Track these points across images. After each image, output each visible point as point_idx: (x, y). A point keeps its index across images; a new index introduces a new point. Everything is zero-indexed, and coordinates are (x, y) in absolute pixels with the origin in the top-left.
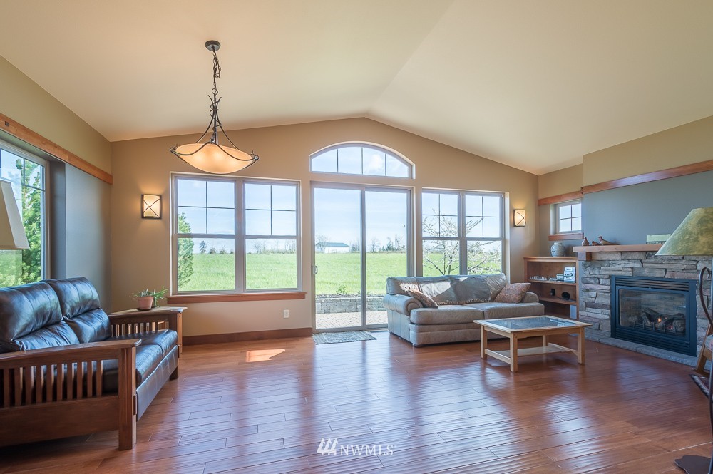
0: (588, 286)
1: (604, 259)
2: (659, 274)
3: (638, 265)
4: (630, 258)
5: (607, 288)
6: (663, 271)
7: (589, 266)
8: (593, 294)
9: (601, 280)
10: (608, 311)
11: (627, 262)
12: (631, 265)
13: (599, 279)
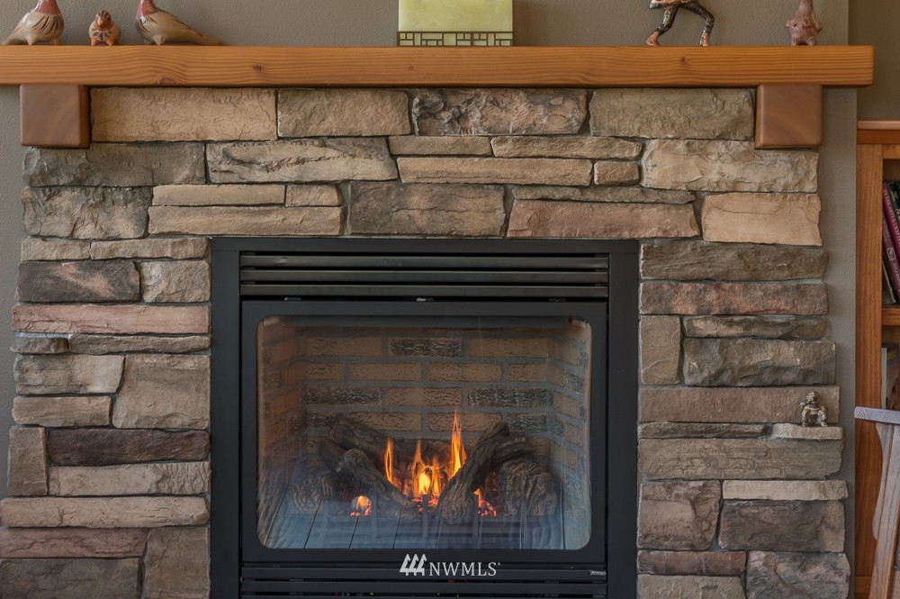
0: (67, 320)
1: (171, 132)
2: (476, 218)
3: (371, 168)
4: (331, 124)
5: (188, 321)
6: (496, 199)
7: (78, 184)
8: (100, 372)
9: (154, 271)
10: (196, 473)
11: (312, 151)
12: (338, 166)
13: (137, 262)
